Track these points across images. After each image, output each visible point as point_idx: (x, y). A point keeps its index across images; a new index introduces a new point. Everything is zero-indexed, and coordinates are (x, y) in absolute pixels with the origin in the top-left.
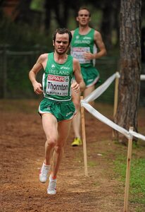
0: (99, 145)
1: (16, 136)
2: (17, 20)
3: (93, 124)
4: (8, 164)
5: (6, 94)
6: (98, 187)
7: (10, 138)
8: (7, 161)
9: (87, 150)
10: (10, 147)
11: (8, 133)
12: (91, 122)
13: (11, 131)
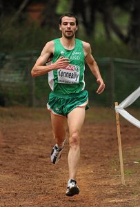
0: (135, 152)
1: (48, 145)
2: (43, 24)
3: (127, 130)
4: (41, 174)
5: (35, 102)
6: (136, 196)
7: (42, 148)
8: (41, 172)
9: (123, 158)
10: (42, 157)
11: (40, 142)
12: (125, 129)
13: (42, 140)
